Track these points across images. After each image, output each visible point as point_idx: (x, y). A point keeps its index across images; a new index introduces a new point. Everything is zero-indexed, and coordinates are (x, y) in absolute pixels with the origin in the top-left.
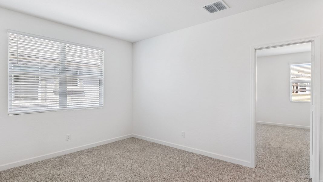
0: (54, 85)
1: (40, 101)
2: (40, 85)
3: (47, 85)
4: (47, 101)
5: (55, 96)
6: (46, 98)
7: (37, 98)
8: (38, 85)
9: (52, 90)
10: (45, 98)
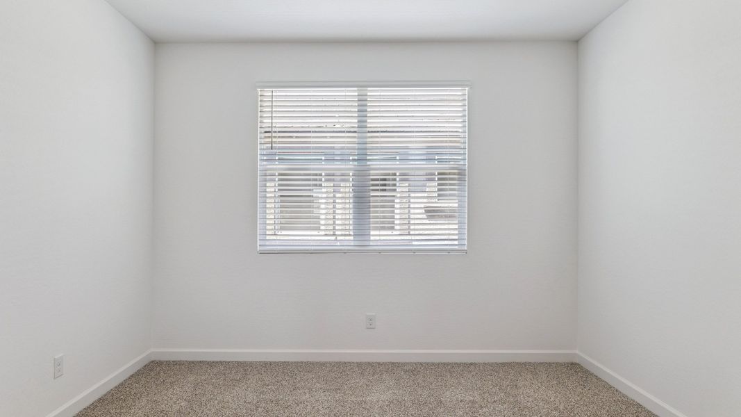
0: (426, 195)
1: (398, 233)
2: (398, 195)
3: (412, 195)
4: (412, 233)
5: (427, 222)
6: (409, 227)
7: (392, 225)
8: (394, 196)
9: (421, 208)
10: (407, 227)
